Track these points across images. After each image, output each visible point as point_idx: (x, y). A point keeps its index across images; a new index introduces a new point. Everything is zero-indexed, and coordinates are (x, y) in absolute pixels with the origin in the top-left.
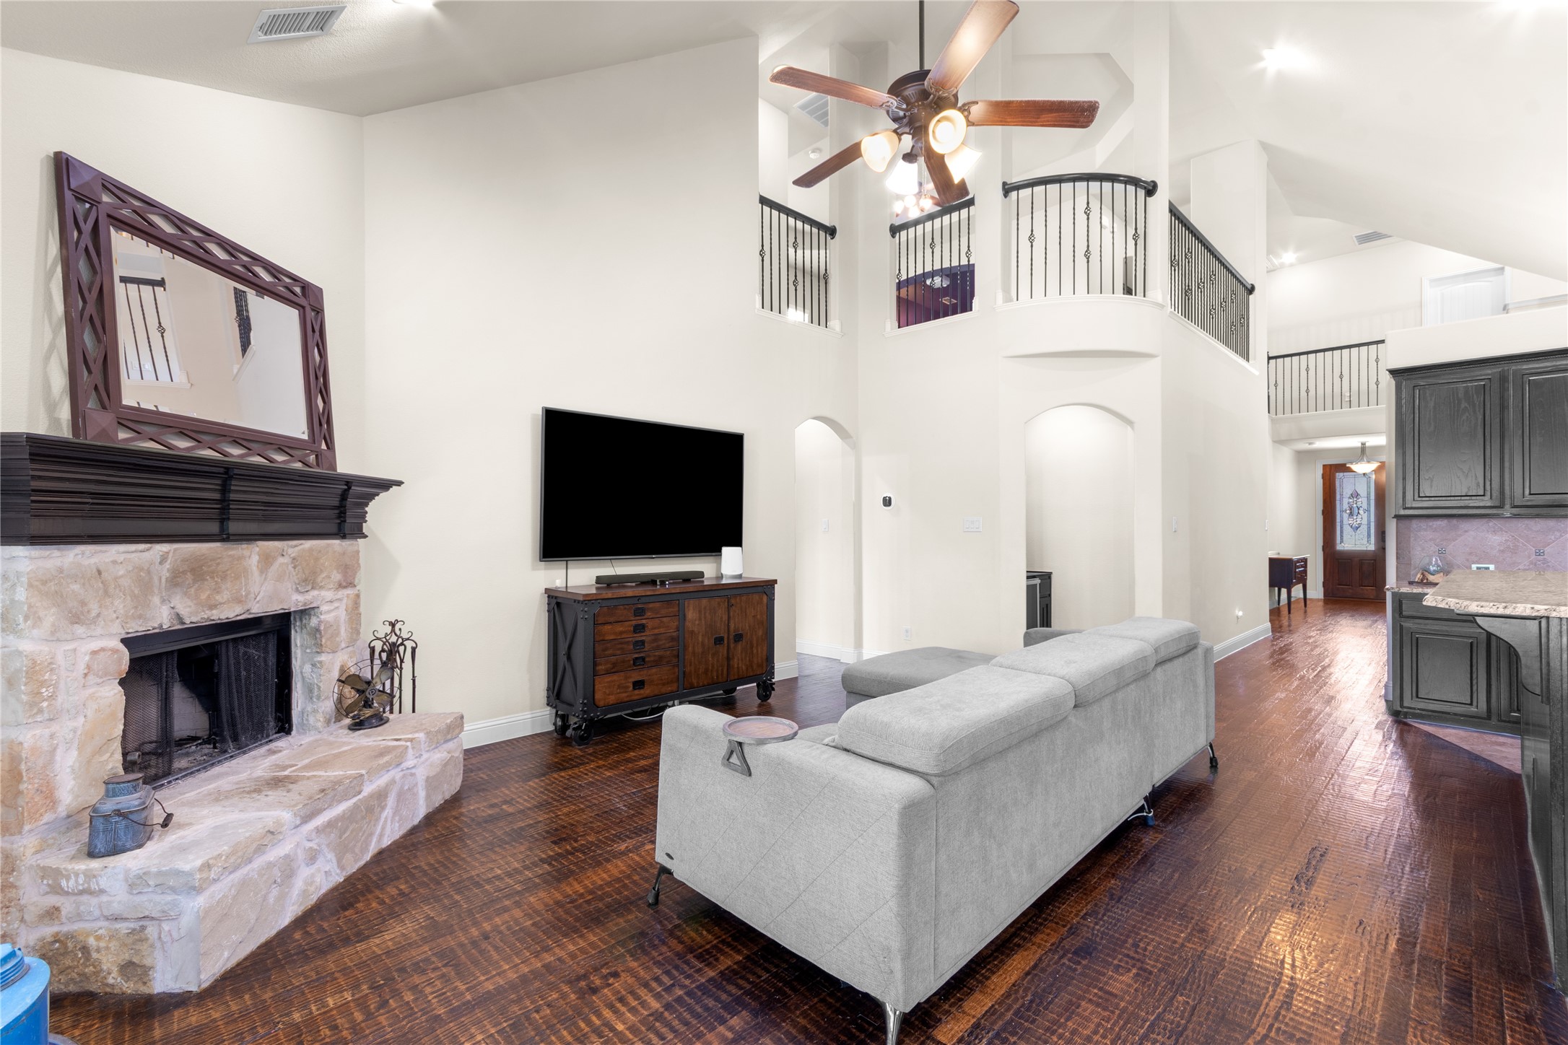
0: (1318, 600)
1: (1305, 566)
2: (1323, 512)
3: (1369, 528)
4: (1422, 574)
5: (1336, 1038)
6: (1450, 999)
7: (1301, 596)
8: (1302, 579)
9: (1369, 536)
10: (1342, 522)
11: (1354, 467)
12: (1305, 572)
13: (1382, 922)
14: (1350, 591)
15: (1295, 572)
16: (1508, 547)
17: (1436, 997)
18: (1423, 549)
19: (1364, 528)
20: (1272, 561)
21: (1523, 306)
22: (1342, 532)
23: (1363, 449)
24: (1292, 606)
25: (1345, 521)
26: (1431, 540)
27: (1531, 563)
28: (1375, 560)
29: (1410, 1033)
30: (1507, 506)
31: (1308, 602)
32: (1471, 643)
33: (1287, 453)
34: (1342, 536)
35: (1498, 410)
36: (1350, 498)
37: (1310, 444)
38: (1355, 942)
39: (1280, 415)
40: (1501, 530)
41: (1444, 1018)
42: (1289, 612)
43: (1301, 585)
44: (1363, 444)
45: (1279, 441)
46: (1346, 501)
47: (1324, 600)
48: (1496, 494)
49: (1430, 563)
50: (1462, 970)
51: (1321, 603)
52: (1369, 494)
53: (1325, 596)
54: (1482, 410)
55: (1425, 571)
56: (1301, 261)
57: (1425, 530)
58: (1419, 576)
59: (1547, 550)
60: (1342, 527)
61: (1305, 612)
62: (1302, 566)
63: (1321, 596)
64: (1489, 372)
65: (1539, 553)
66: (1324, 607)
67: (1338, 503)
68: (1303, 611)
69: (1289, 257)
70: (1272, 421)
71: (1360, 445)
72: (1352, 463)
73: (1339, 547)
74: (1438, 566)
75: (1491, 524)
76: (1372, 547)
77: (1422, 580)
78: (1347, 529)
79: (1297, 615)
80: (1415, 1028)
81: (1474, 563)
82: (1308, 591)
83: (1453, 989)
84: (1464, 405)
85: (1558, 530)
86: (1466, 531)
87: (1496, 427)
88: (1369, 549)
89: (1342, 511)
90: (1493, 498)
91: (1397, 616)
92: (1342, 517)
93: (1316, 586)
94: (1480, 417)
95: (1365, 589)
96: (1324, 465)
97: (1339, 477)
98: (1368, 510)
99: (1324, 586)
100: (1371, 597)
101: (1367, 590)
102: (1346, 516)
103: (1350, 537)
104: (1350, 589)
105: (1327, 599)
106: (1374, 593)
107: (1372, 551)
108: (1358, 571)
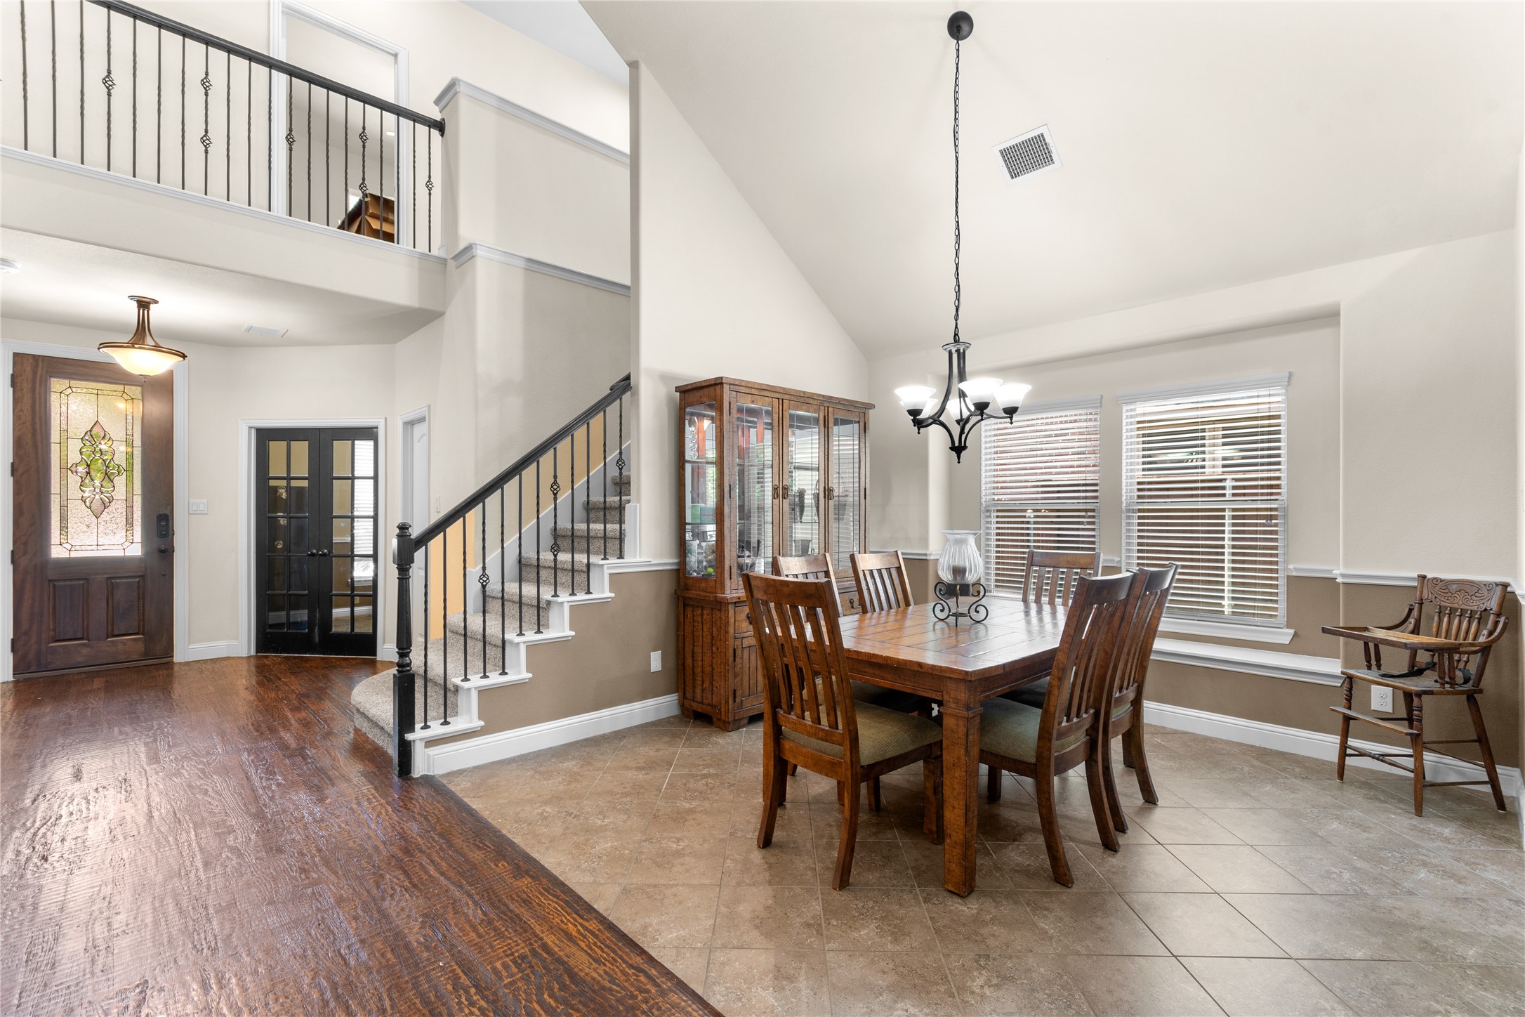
2: (14, 470)
3: (130, 508)
9: (129, 524)
10: (64, 495)
14: (85, 651)
19: (118, 508)
22: (63, 516)
25: (74, 492)
28: (143, 580)
34: (63, 527)
36: (84, 439)
47: (16, 683)
53: (16, 673)
60: (64, 508)
67: (55, 450)
76: (135, 550)
78: (76, 511)
88: (129, 552)
89: (66, 469)
92: (64, 484)
95: (121, 642)
96: (16, 355)
97: (57, 385)
98: (129, 470)
99: (14, 649)
100: (135, 657)
101: (124, 643)
102: (74, 480)
103: (85, 528)
104: (84, 645)
105: (26, 680)
106: (140, 647)
107: (139, 559)
108: (104, 604)
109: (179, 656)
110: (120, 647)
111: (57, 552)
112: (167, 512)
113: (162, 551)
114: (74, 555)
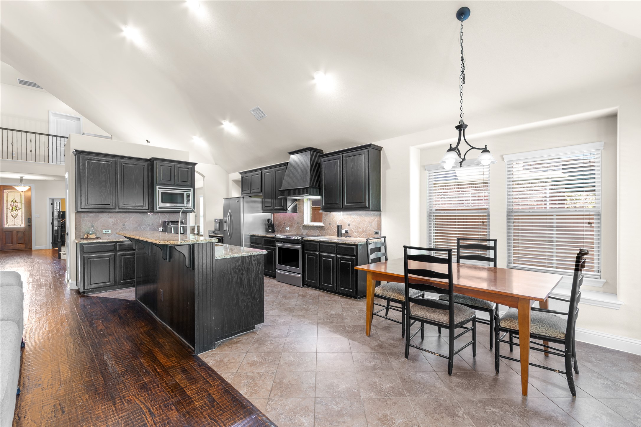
3: (22, 217)
4: (87, 235)
5: (175, 412)
6: (185, 375)
9: (22, 220)
10: (7, 214)
11: (16, 188)
13: (149, 366)
14: (12, 246)
16: (115, 223)
17: (182, 377)
18: (86, 225)
19: (19, 217)
21: (89, 135)
22: (7, 219)
23: (21, 180)
25: (9, 214)
26: (89, 221)
27: (122, 228)
28: (25, 232)
29: (187, 392)
30: (117, 209)
32: (109, 259)
34: (7, 221)
35: (114, 174)
36: (11, 202)
38: (149, 378)
40: (113, 217)
41: (188, 381)
44: (21, 177)
46: (9, 204)
48: (114, 204)
49: (90, 231)
50: (178, 365)
52: (22, 201)
54: (109, 173)
55: (88, 234)
57: (87, 217)
58: (86, 236)
59: (126, 224)
60: (7, 217)
64: (111, 159)
65: (124, 225)
67: (5, 204)
71: (20, 178)
72: (15, 186)
74: (93, 231)
75: (109, 215)
76: (23, 226)
77: (87, 237)
78: (10, 217)
80: (186, 390)
81: (104, 229)
83: (182, 371)
84: (103, 170)
85: (129, 217)
86: (101, 218)
87: (114, 180)
88: (22, 226)
89: (7, 209)
90: (113, 205)
91: (82, 253)
92: (7, 212)
94: (109, 176)
97: (5, 191)
98: (21, 208)
100: (23, 249)
101: (20, 245)
102: (9, 211)
103: (12, 221)
106: (24, 246)
107: (24, 228)
108: (16, 237)
109: (33, 249)
110: (20, 246)
111: (6, 226)
112: (30, 218)
113: (29, 226)
114: (9, 226)
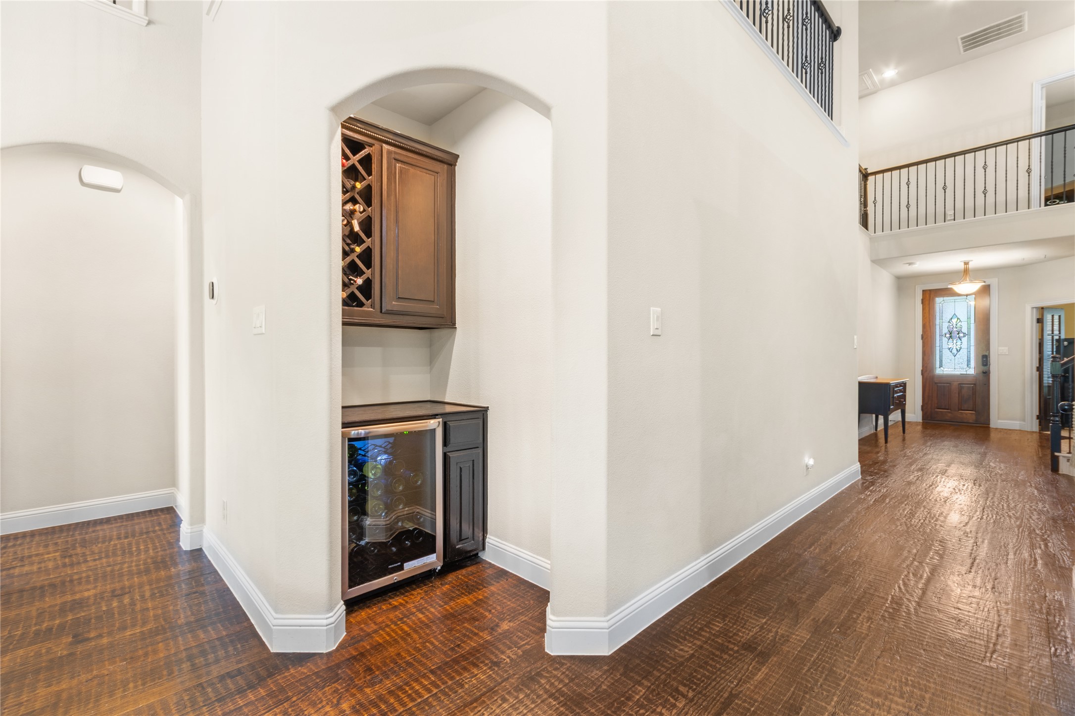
0: (917, 423)
1: (904, 391)
2: (923, 337)
3: (969, 352)
7: (900, 419)
8: (901, 404)
9: (969, 359)
10: (941, 346)
11: (957, 288)
12: (904, 397)
14: (949, 415)
15: (893, 397)
19: (964, 352)
20: (862, 385)
22: (941, 356)
23: (966, 269)
24: (890, 432)
25: (945, 346)
28: (975, 384)
31: (907, 426)
33: (885, 278)
34: (941, 361)
36: (949, 321)
37: (910, 264)
39: (879, 233)
42: (886, 442)
43: (900, 411)
44: (966, 264)
45: (878, 262)
46: (945, 326)
47: (923, 423)
51: (920, 428)
52: (969, 318)
53: (923, 419)
56: (905, 78)
60: (941, 352)
61: (904, 440)
62: (901, 391)
63: (920, 419)
66: (923, 432)
67: (938, 327)
68: (901, 438)
69: (890, 73)
70: (871, 239)
71: (963, 265)
72: (953, 284)
73: (939, 371)
76: (972, 371)
78: (946, 354)
79: (894, 443)
82: (907, 415)
88: (969, 372)
89: (941, 335)
92: (941, 342)
93: (914, 411)
95: (965, 413)
96: (923, 291)
97: (938, 300)
98: (969, 333)
99: (922, 410)
100: (971, 421)
101: (966, 414)
102: (945, 341)
103: (949, 361)
104: (949, 412)
105: (926, 423)
106: (974, 417)
107: (974, 375)
108: (957, 395)
109: (992, 425)
110: (963, 416)
112: (987, 354)
113: (984, 372)
114: (945, 373)
